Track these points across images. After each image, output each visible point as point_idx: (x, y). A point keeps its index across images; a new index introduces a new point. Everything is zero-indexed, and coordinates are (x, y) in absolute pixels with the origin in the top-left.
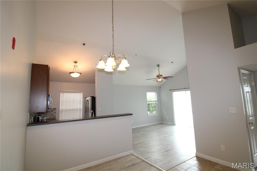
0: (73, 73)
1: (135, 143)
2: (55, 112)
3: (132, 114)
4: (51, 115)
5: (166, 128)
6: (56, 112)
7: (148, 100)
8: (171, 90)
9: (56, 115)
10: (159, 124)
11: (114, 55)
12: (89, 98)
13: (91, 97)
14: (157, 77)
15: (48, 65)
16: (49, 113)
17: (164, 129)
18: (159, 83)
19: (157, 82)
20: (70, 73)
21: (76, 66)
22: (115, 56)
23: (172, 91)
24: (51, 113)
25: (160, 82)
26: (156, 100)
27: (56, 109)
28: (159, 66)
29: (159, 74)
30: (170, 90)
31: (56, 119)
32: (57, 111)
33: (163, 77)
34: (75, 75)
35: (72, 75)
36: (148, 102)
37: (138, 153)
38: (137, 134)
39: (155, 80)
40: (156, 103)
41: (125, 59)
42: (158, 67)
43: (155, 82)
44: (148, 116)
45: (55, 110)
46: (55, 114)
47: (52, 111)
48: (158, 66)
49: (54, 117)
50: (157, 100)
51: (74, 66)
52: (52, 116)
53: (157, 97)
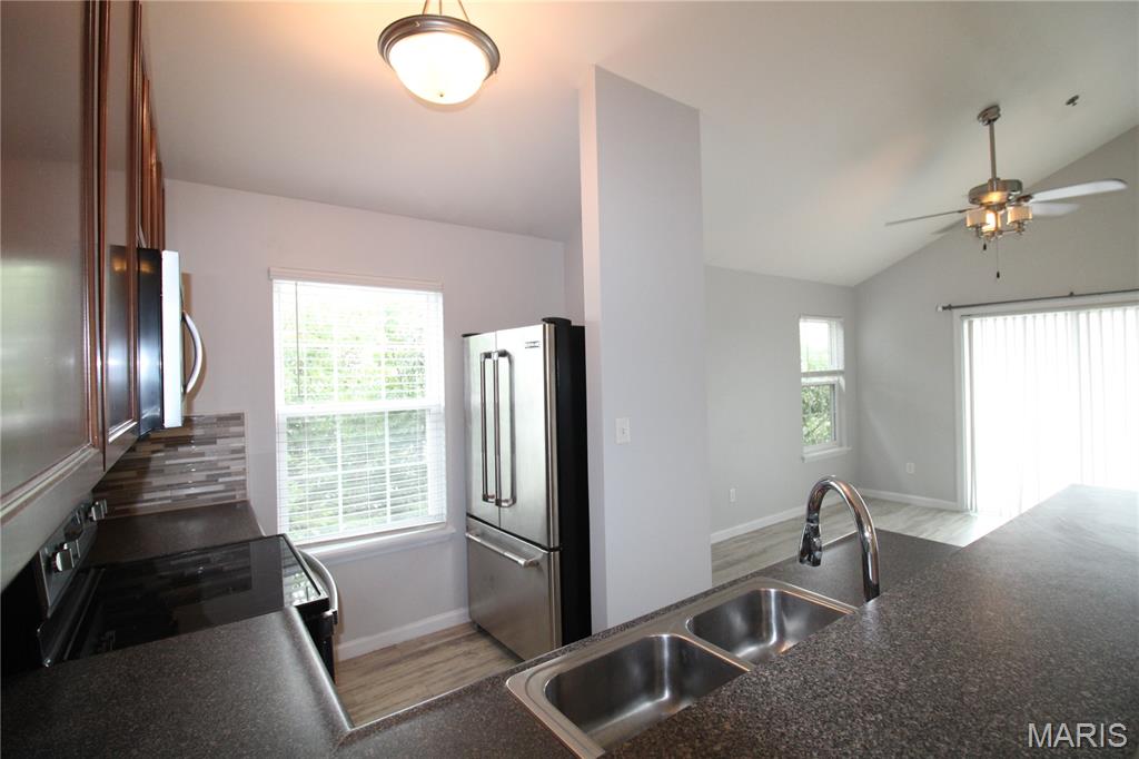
2: (236, 444)
4: (201, 476)
6: (242, 450)
8: (950, 307)
9: (243, 472)
19: (977, 231)
23: (956, 312)
24: (202, 454)
26: (839, 365)
27: (238, 418)
28: (990, 122)
29: (995, 178)
30: (944, 308)
31: (245, 503)
32: (250, 444)
36: (807, 375)
40: (833, 386)
42: (988, 127)
44: (803, 459)
45: (233, 429)
46: (235, 467)
47: (213, 439)
48: (990, 116)
49: (231, 487)
50: (841, 368)
52: (212, 480)
53: (841, 349)
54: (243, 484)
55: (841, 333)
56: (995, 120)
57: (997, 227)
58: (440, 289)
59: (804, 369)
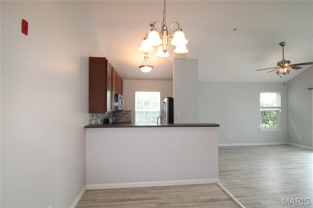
0: (143, 66)
1: (227, 168)
2: (130, 114)
3: (218, 126)
5: (294, 153)
6: (131, 115)
7: (261, 105)
10: (280, 145)
11: (165, 28)
12: (166, 100)
13: (168, 98)
14: (278, 65)
15: (105, 58)
16: (125, 115)
17: (287, 155)
18: (282, 75)
19: (278, 74)
20: (140, 67)
21: (146, 58)
22: (167, 29)
24: (126, 115)
25: (284, 73)
27: (130, 111)
29: (284, 60)
31: (131, 123)
32: (132, 114)
33: (291, 64)
34: (146, 70)
35: (142, 69)
36: (262, 108)
37: (227, 184)
38: (235, 155)
39: (275, 70)
40: (277, 111)
41: (181, 30)
42: (282, 47)
43: (274, 73)
44: (260, 130)
45: (130, 112)
46: (130, 117)
47: (127, 113)
48: (282, 45)
49: (130, 120)
50: (280, 106)
51: (145, 57)
52: (127, 119)
53: (280, 101)
54: (131, 120)
55: (280, 96)
56: (284, 45)
57: (284, 72)
58: (160, 91)
59: (261, 106)
